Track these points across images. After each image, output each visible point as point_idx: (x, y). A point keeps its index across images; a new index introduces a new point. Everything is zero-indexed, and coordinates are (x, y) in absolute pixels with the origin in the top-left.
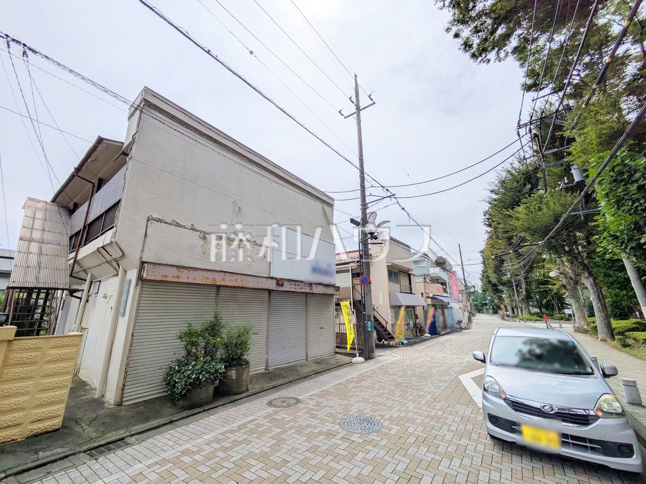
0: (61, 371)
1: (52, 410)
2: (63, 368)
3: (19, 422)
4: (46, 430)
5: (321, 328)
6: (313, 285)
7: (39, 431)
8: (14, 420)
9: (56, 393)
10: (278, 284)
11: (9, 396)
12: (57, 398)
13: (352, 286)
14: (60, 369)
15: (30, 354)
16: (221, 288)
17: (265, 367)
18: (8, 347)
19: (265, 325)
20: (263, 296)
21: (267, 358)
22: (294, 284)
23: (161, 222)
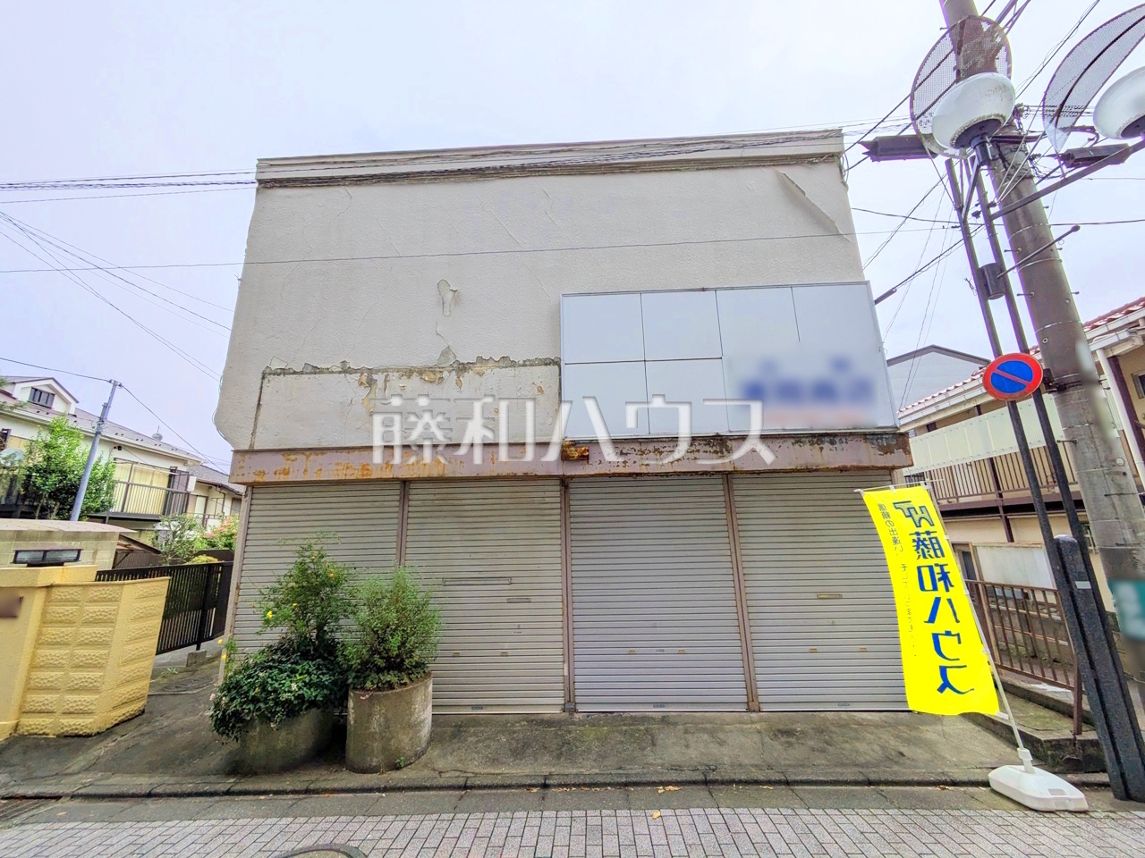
6: (734, 444)
10: (568, 459)
15: (67, 608)
16: (412, 486)
17: (561, 701)
18: (48, 595)
19: (552, 578)
20: (542, 494)
21: (566, 674)
22: (637, 449)
23: (285, 374)
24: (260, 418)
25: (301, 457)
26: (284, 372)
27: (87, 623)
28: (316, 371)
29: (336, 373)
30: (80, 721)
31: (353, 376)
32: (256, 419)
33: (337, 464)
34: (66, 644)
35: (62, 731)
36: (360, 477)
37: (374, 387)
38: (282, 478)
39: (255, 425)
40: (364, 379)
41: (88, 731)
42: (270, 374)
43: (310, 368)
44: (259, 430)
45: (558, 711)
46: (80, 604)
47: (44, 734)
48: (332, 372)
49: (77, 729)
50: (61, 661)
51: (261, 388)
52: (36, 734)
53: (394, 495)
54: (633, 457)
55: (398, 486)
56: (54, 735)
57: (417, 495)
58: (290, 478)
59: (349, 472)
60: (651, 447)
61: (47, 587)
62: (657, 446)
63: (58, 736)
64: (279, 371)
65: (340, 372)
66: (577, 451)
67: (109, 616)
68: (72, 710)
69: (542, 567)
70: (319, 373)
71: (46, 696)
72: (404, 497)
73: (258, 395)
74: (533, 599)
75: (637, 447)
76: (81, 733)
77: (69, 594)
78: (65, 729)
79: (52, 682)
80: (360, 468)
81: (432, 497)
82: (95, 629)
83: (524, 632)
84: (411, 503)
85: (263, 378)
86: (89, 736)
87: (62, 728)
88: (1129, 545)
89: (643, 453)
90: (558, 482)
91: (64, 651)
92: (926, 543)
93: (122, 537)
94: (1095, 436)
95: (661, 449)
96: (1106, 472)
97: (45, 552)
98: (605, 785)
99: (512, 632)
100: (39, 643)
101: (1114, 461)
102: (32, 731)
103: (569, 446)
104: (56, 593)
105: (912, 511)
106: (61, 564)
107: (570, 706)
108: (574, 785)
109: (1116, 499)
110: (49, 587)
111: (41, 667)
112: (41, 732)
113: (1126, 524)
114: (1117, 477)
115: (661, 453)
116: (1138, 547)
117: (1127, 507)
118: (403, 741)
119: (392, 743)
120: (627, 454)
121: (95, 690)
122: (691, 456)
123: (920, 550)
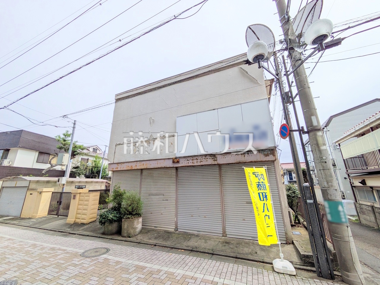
3: (80, 218)
10: (174, 162)
16: (143, 170)
17: (174, 228)
18: (80, 195)
19: (173, 194)
20: (171, 172)
21: (176, 220)
22: (192, 159)
23: (120, 145)
25: (120, 165)
30: (84, 221)
32: (114, 156)
33: (127, 166)
38: (117, 170)
44: (115, 158)
45: (173, 230)
46: (84, 197)
47: (79, 223)
50: (81, 208)
51: (115, 148)
53: (139, 172)
54: (191, 161)
57: (145, 172)
58: (118, 170)
59: (129, 168)
60: (195, 158)
62: (197, 157)
66: (176, 160)
68: (83, 218)
69: (171, 191)
71: (79, 215)
72: (142, 173)
73: (115, 150)
74: (169, 200)
75: (191, 158)
77: (83, 195)
79: (80, 212)
80: (130, 167)
81: (147, 173)
82: (86, 202)
83: (166, 208)
84: (143, 175)
85: (116, 146)
86: (85, 224)
87: (81, 222)
88: (326, 188)
89: (193, 160)
90: (175, 168)
91: (82, 206)
92: (261, 185)
93: (106, 182)
94: (316, 149)
95: (198, 159)
96: (319, 162)
98: (168, 247)
99: (163, 208)
101: (322, 158)
102: (77, 222)
103: (174, 159)
105: (258, 175)
106: (83, 188)
107: (176, 229)
108: (161, 246)
109: (322, 171)
110: (80, 193)
111: (79, 209)
113: (325, 180)
114: (323, 163)
115: (198, 160)
116: (329, 188)
117: (326, 174)
118: (132, 231)
119: (129, 231)
120: (189, 160)
122: (206, 160)
123: (259, 188)
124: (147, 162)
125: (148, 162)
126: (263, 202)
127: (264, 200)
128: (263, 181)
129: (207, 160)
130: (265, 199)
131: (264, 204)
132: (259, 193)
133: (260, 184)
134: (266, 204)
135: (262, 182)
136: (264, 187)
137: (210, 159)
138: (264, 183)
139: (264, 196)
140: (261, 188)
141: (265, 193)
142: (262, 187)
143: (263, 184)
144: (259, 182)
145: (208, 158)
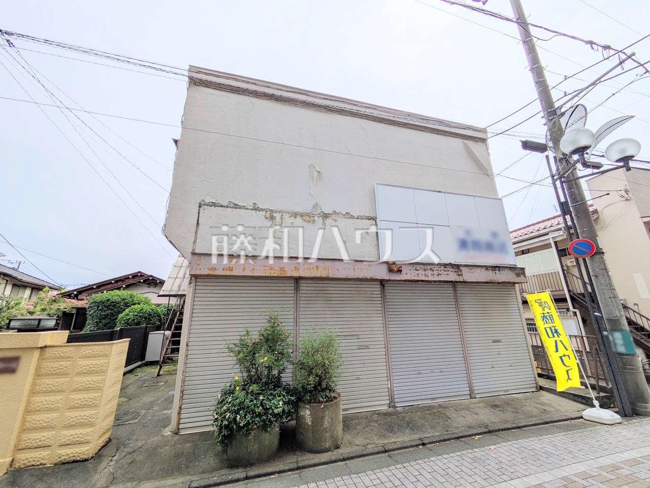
0: (90, 386)
1: (81, 434)
2: (92, 383)
3: (48, 444)
4: (74, 458)
5: (494, 341)
6: (463, 269)
7: (66, 457)
8: (44, 440)
9: (86, 412)
10: (391, 270)
11: (39, 411)
12: (86, 419)
13: (563, 270)
14: (90, 384)
15: (61, 363)
16: (301, 282)
17: (388, 402)
18: (41, 355)
20: (371, 289)
21: (389, 387)
22: (423, 268)
24: (199, 233)
26: (214, 205)
27: (80, 374)
28: (236, 206)
29: (250, 209)
30: (77, 450)
31: (261, 212)
32: (196, 233)
33: (264, 266)
34: (62, 391)
35: (60, 460)
36: (280, 275)
37: (274, 221)
38: (228, 273)
39: (196, 237)
40: (268, 215)
41: (85, 457)
42: (205, 205)
43: (232, 204)
44: (198, 240)
45: (386, 407)
46: (73, 359)
47: (41, 464)
48: (247, 209)
49: (74, 457)
50: (57, 405)
51: (199, 213)
52: (33, 465)
53: (292, 286)
54: (421, 272)
55: (293, 282)
56: (50, 464)
57: (303, 286)
58: (234, 273)
59: (272, 271)
60: (428, 267)
61: (41, 348)
62: (431, 267)
63: (55, 464)
64: (211, 204)
65: (252, 210)
66: (393, 268)
67: (101, 368)
68: (68, 442)
70: (238, 208)
71: (42, 434)
72: (297, 289)
73: (197, 218)
74: (370, 347)
76: (78, 459)
77: (63, 352)
78: (63, 458)
79: (49, 422)
80: (279, 269)
81: (313, 288)
82: (88, 378)
84: (301, 292)
85: (200, 207)
87: (60, 458)
89: (425, 270)
90: (379, 283)
91: (59, 397)
92: (547, 317)
94: (605, 274)
95: (433, 269)
96: (609, 288)
97: (40, 320)
98: (449, 439)
99: (361, 365)
100: (33, 392)
101: (611, 284)
102: (29, 464)
103: (392, 264)
104: (49, 353)
105: (542, 303)
107: (392, 404)
108: (437, 442)
109: (612, 299)
110: (43, 348)
111: (37, 411)
112: (38, 463)
113: (616, 309)
114: (613, 291)
115: (433, 271)
118: (337, 431)
120: (418, 270)
121: (91, 425)
122: (446, 273)
123: (544, 321)
124: (326, 262)
125: (330, 263)
126: (554, 339)
127: (554, 337)
128: (549, 311)
129: (448, 273)
130: (555, 335)
131: (556, 341)
132: (545, 328)
133: (545, 315)
134: (561, 341)
135: (548, 313)
136: (552, 319)
137: (452, 271)
138: (550, 314)
139: (554, 331)
140: (547, 320)
141: (554, 327)
142: (549, 319)
143: (549, 316)
144: (544, 314)
145: (448, 271)
